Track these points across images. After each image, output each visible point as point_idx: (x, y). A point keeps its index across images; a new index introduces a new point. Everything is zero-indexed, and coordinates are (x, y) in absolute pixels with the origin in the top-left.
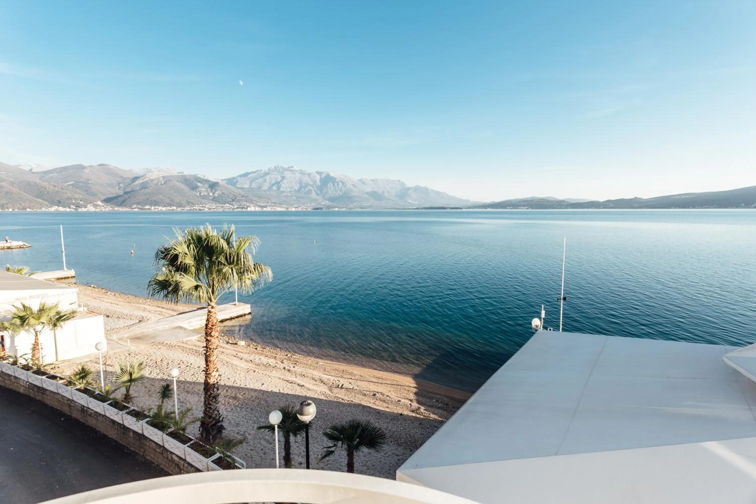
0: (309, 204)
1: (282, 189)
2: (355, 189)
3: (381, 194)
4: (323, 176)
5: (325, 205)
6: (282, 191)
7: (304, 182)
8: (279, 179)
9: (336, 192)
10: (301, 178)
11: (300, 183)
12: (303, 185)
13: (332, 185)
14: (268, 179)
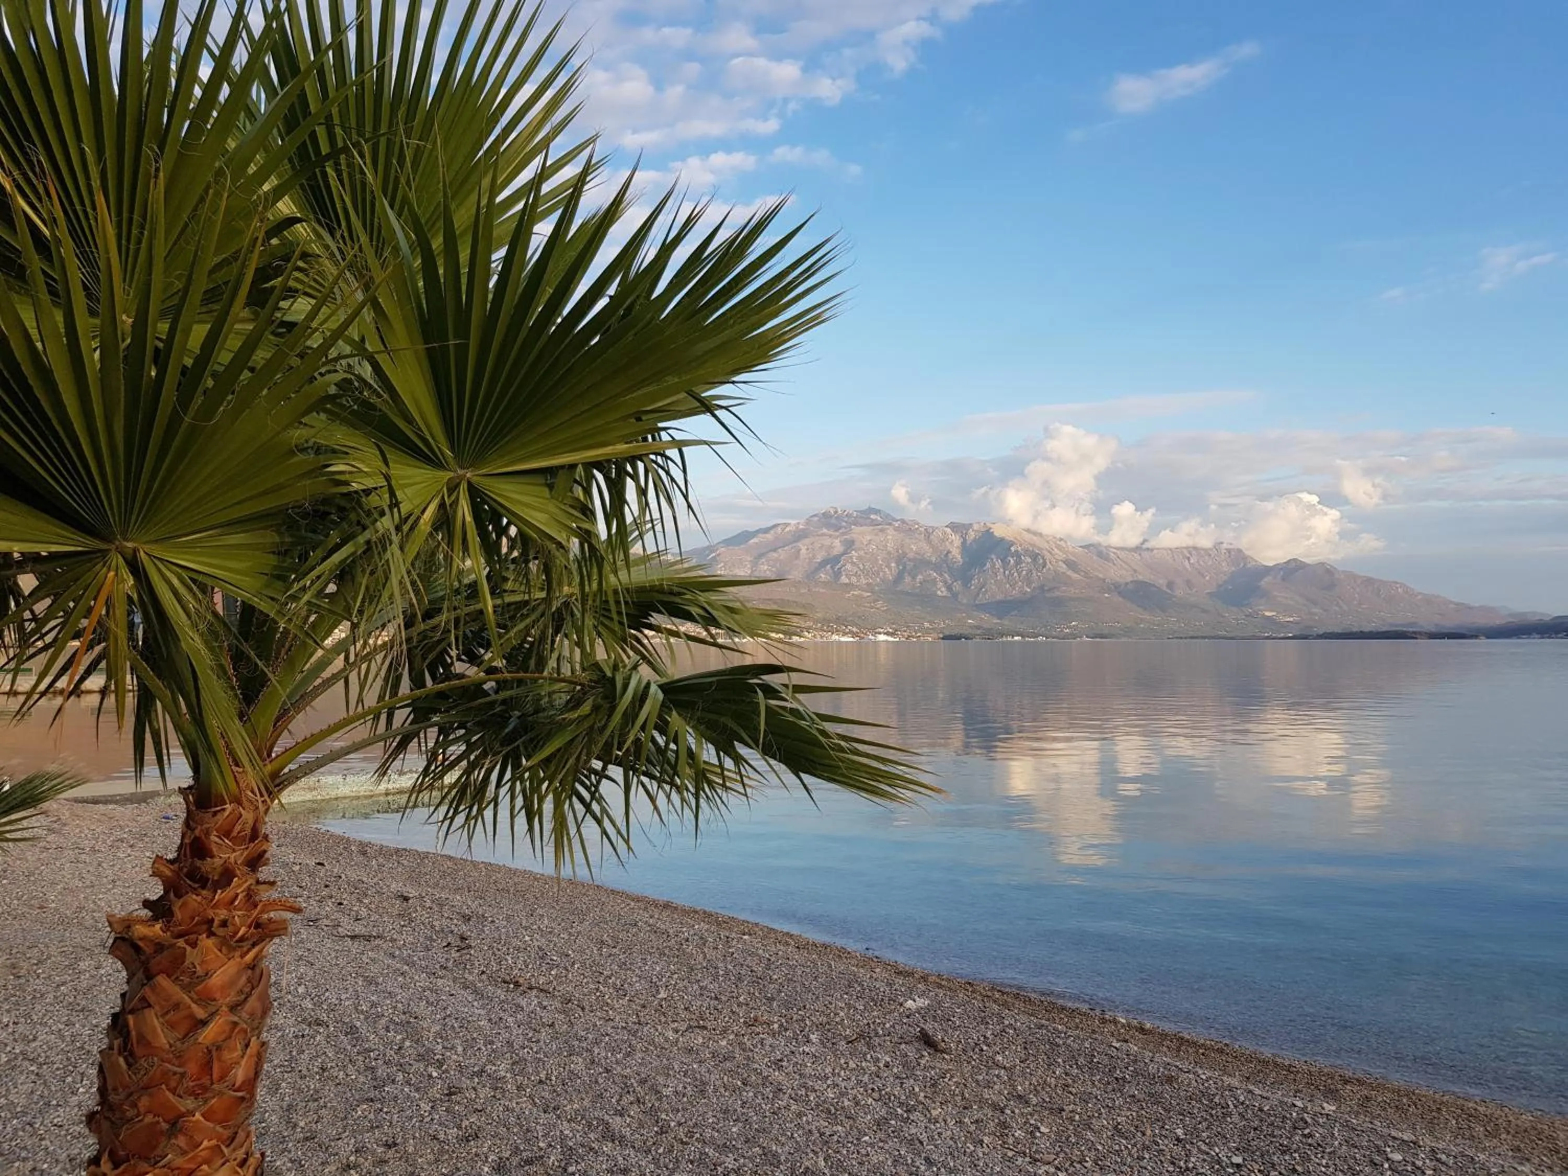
0: (926, 625)
1: (844, 579)
2: (1075, 576)
3: (1165, 588)
4: (972, 535)
5: (978, 628)
6: (846, 584)
7: (911, 555)
8: (838, 547)
9: (1013, 586)
10: (902, 546)
11: (900, 560)
12: (910, 565)
13: (998, 564)
14: (803, 551)
